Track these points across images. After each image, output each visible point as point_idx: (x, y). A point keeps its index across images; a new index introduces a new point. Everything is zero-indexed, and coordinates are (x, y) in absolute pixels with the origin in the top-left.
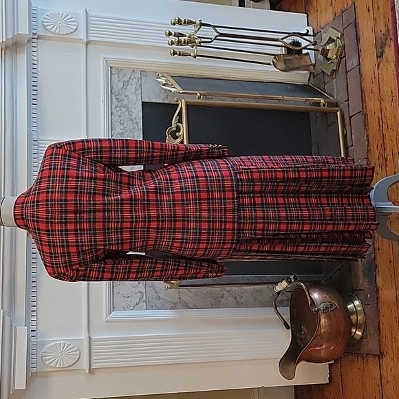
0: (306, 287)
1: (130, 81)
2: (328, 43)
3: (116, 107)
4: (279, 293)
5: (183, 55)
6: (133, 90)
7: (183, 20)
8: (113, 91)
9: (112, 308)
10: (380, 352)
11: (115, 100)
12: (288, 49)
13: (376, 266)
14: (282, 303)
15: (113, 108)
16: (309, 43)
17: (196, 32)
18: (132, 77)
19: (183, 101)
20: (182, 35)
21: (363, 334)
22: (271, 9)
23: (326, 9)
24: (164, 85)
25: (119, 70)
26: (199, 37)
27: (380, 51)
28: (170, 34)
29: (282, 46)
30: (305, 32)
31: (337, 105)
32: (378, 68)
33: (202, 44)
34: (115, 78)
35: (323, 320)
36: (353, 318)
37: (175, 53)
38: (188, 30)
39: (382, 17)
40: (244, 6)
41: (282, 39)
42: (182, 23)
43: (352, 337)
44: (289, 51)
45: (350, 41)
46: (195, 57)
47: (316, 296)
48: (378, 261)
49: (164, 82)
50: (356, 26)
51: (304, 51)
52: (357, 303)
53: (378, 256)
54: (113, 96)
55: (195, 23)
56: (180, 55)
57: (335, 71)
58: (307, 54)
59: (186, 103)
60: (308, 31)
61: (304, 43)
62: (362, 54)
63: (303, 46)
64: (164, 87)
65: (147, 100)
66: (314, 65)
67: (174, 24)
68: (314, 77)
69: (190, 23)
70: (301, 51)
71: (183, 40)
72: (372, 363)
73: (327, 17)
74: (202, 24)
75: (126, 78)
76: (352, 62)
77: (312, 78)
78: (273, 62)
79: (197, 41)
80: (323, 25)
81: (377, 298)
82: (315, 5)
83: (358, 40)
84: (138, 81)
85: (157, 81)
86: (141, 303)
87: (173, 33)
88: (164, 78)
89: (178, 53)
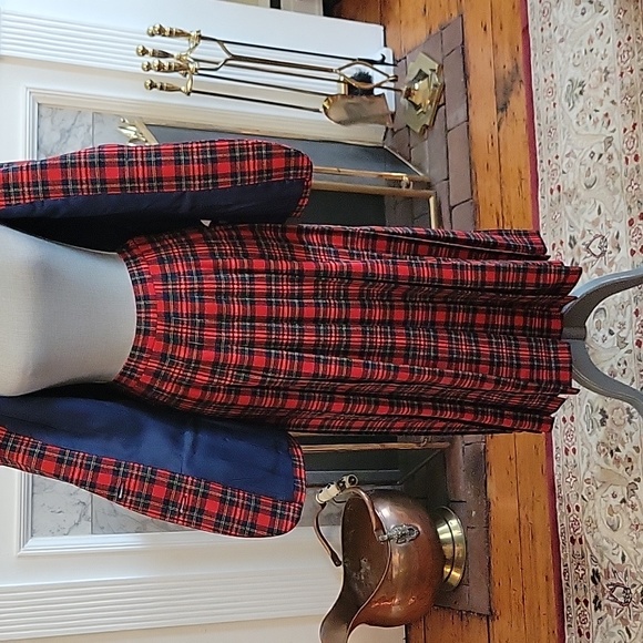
0: (370, 498)
1: (74, 131)
2: (417, 79)
4: (323, 505)
5: (168, 89)
7: (168, 30)
8: (41, 146)
9: (30, 530)
10: (490, 610)
12: (350, 87)
13: (487, 465)
14: (330, 520)
16: (385, 78)
17: (191, 50)
18: (77, 123)
20: (166, 55)
21: (463, 576)
22: (325, 15)
23: (415, 21)
24: (132, 141)
25: (55, 109)
26: (195, 60)
27: (502, 100)
28: (144, 52)
29: (339, 81)
30: (379, 58)
31: (429, 186)
32: (499, 128)
33: (200, 72)
34: (46, 124)
35: (396, 558)
36: (447, 549)
37: (152, 86)
38: (176, 47)
39: (507, 44)
40: (279, 8)
41: (340, 69)
42: (167, 34)
43: (444, 581)
44: (352, 90)
45: (453, 77)
46: (189, 94)
47: (385, 512)
48: (491, 456)
49: (133, 136)
50: (463, 55)
51: (377, 91)
52: (454, 522)
53: (489, 448)
55: (189, 35)
56: (161, 88)
57: (427, 127)
58: (382, 96)
60: (384, 58)
61: (377, 78)
62: (472, 102)
63: (375, 82)
66: (393, 115)
67: (153, 35)
68: (394, 133)
69: (180, 34)
70: (372, 90)
71: (167, 65)
72: (477, 627)
73: (416, 33)
74: (201, 37)
75: (67, 125)
76: (456, 115)
77: (389, 135)
78: (325, 108)
79: (191, 66)
80: (409, 48)
81: (488, 519)
82: (397, 11)
83: (466, 78)
84: (88, 131)
85: (121, 133)
86: (83, 522)
87: (150, 50)
88: (134, 129)
89: (159, 85)
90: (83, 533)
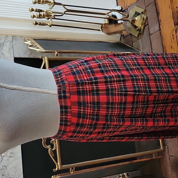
1: (5, 44)
2: (135, 16)
5: (43, 25)
6: (7, 50)
16: (124, 16)
17: (51, 8)
18: (6, 41)
19: (46, 58)
20: (41, 11)
24: (30, 46)
26: (53, 12)
27: (177, 21)
28: (32, 10)
32: (176, 32)
33: (56, 17)
37: (36, 24)
42: (42, 2)
44: (110, 22)
45: (151, 14)
46: (51, 26)
49: (30, 44)
50: (156, 5)
55: (51, 2)
56: (40, 24)
57: (140, 34)
58: (121, 23)
59: (48, 59)
60: (122, 8)
62: (162, 23)
64: (30, 48)
65: (17, 56)
68: (124, 37)
69: (47, 2)
71: (42, 14)
74: (55, 3)
75: (2, 41)
76: (154, 28)
77: (122, 38)
78: (102, 29)
79: (52, 15)
80: (129, 5)
83: (158, 14)
84: (11, 43)
85: (25, 43)
87: (35, 9)
88: (30, 41)
89: (39, 23)
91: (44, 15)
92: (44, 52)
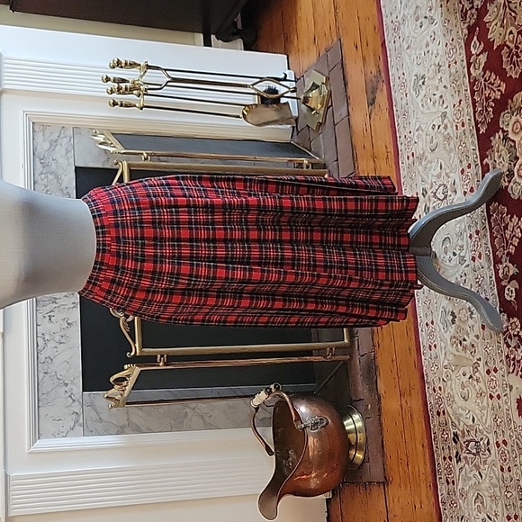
0: (290, 399)
1: (60, 141)
2: (311, 90)
3: (41, 174)
4: (257, 409)
5: (126, 106)
6: (63, 152)
7: (123, 62)
8: (36, 153)
9: (37, 434)
10: (385, 477)
11: (39, 165)
12: (262, 98)
13: (376, 367)
14: (263, 422)
15: (36, 175)
16: (287, 90)
17: (142, 76)
18: (62, 136)
19: (125, 163)
20: (124, 81)
21: (364, 456)
22: (245, 50)
23: (308, 49)
24: (101, 144)
25: (44, 126)
26: (145, 83)
27: (371, 97)
28: (108, 79)
29: (254, 94)
30: (283, 76)
31: (325, 166)
32: (370, 118)
33: (149, 92)
34: (39, 137)
35: (311, 441)
36: (352, 437)
37: (115, 104)
38: (131, 75)
39: (372, 56)
40: (211, 46)
41: (253, 85)
42: (123, 65)
43: (351, 462)
44: (264, 100)
45: (337, 85)
46: (142, 109)
47: (303, 409)
48: (379, 361)
49: (102, 140)
50: (343, 68)
51: (283, 100)
52: (356, 417)
53: (378, 355)
54: (37, 160)
55: (139, 65)
56: (121, 105)
57: (321, 124)
58: (287, 104)
59: (129, 166)
60: (286, 75)
61: (282, 90)
62: (351, 101)
63: (281, 93)
64: (100, 146)
65: (81, 165)
66: (297, 120)
67: (114, 67)
68: (298, 132)
69: (133, 65)
70: (278, 99)
71: (124, 87)
72: (377, 492)
73: (308, 58)
74: (149, 67)
75: (54, 137)
76: (340, 112)
77: (295, 133)
78: (243, 114)
79: (142, 87)
80: (306, 68)
81: (380, 409)
82: (295, 44)
83: (346, 84)
84: (70, 140)
85: (94, 140)
86: (77, 427)
87: (112, 78)
88: (103, 136)
89: (119, 103)
90: (77, 435)
91: (126, 88)
92: (124, 153)
